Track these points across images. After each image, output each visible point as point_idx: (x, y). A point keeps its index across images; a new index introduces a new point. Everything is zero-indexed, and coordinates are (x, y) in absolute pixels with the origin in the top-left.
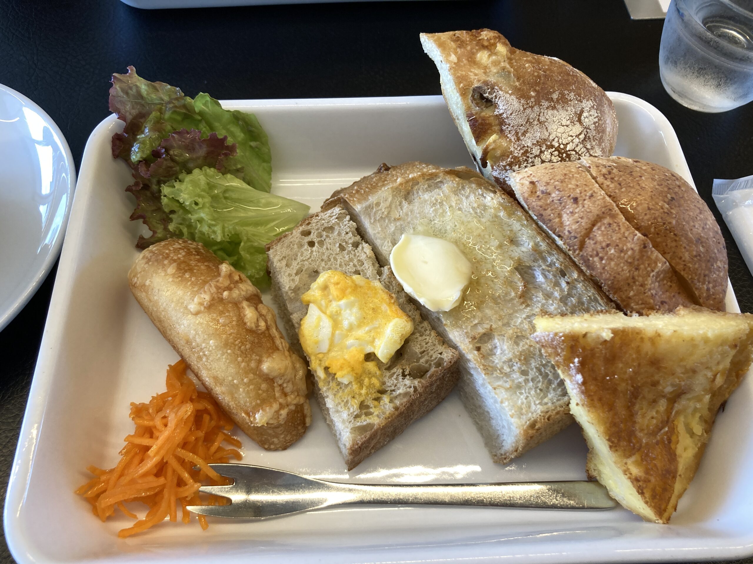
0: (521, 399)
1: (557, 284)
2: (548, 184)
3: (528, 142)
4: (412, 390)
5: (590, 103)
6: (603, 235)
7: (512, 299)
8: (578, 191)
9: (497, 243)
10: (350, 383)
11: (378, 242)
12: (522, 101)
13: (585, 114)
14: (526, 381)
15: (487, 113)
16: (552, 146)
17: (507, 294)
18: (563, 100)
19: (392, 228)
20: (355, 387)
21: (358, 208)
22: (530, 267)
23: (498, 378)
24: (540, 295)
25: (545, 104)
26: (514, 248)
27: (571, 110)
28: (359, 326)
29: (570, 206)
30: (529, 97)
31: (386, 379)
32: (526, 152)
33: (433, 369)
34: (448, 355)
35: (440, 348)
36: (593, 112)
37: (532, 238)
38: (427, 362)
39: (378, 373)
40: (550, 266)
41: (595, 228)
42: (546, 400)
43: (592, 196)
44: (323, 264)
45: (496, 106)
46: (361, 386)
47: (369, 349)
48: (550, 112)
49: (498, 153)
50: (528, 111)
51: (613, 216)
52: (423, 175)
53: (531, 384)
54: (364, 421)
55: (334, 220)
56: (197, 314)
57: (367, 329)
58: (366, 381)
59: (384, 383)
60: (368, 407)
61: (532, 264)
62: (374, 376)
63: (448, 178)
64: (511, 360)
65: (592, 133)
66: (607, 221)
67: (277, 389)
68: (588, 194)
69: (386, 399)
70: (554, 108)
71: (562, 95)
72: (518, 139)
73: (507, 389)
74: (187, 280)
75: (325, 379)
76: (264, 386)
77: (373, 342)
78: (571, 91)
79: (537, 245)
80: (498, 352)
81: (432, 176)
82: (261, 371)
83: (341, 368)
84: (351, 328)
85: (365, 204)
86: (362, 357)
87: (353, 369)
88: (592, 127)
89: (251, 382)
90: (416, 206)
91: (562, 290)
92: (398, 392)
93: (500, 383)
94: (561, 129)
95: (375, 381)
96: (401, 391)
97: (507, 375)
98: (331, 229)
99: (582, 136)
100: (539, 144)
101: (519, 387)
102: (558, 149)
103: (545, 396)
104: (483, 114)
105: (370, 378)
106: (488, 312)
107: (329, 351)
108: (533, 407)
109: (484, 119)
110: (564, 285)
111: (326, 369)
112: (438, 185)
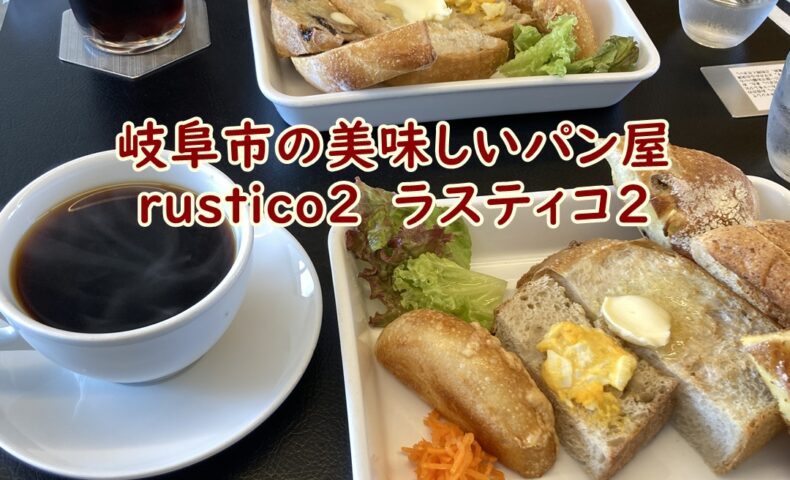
0: (738, 406)
1: (741, 322)
2: (727, 241)
3: (699, 214)
4: (647, 411)
5: (740, 183)
6: (779, 273)
7: (710, 336)
8: (753, 244)
9: (686, 294)
10: (596, 409)
11: (586, 302)
12: (691, 184)
13: (737, 191)
14: (739, 393)
15: (665, 194)
16: (717, 217)
17: (704, 332)
18: (720, 181)
19: (596, 289)
20: (600, 412)
21: (565, 275)
22: (717, 311)
23: (715, 394)
24: (731, 330)
25: (708, 185)
26: (700, 297)
27: (727, 189)
28: (593, 364)
29: (749, 255)
30: (696, 181)
31: (623, 405)
32: (699, 222)
33: (659, 395)
34: (668, 383)
35: (661, 379)
36: (743, 189)
37: (713, 288)
38: (652, 390)
39: (616, 400)
40: (733, 308)
41: (772, 269)
42: (757, 405)
43: (764, 246)
44: (545, 321)
45: (671, 188)
46: (605, 411)
47: (606, 382)
48: (712, 191)
49: (678, 223)
50: (696, 191)
51: (784, 259)
52: (613, 246)
53: (743, 395)
54: (616, 437)
55: (545, 287)
56: (471, 357)
57: (601, 365)
58: (608, 407)
59: (622, 408)
60: (615, 427)
61: (718, 308)
62: (613, 403)
63: (634, 247)
64: (721, 380)
65: (745, 205)
66: (780, 262)
67: (538, 417)
68: (762, 245)
69: (627, 420)
70: (714, 188)
71: (718, 177)
72: (692, 212)
73: (725, 400)
74: (455, 333)
75: (574, 409)
76: (529, 414)
77: (607, 376)
78: (724, 174)
79: (718, 293)
80: (710, 375)
81: (620, 247)
82: (527, 401)
83: (587, 398)
84: (588, 366)
85: (571, 272)
86: (602, 389)
87: (596, 399)
88: (744, 200)
89: (520, 410)
90: (613, 271)
91: (747, 326)
92: (636, 414)
93: (718, 397)
94: (722, 203)
95: (614, 407)
96: (638, 412)
97: (722, 391)
98: (543, 294)
99: (738, 208)
100: (707, 215)
101: (734, 398)
102: (722, 219)
103: (756, 403)
104: (662, 195)
105: (611, 405)
106: (694, 347)
107: (573, 385)
108: (749, 411)
109: (663, 199)
110: (747, 322)
111: (573, 400)
112: (626, 254)
